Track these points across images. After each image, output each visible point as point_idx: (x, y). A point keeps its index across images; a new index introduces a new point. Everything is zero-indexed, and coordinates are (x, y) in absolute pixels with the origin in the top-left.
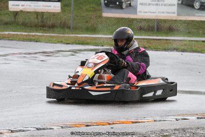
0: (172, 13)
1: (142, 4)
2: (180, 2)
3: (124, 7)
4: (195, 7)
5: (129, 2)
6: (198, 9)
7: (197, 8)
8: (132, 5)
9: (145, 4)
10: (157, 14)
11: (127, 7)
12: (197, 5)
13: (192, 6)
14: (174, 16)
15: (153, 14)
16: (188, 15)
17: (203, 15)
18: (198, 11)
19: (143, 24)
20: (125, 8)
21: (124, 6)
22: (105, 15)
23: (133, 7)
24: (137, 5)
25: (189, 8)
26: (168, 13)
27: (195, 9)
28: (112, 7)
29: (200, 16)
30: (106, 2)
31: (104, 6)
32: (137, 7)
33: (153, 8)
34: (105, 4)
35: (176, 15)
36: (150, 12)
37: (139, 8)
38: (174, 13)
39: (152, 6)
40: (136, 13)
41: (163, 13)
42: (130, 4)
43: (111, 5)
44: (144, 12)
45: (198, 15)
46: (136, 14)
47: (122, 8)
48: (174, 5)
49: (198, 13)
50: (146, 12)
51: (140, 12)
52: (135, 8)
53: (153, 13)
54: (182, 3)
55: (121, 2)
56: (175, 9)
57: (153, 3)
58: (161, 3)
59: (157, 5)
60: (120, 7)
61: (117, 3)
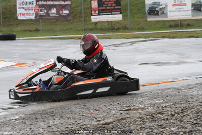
0: (188, 15)
1: (170, 11)
2: (193, 8)
8: (164, 12)
9: (172, 11)
10: (180, 17)
11: (161, 14)
13: (200, 10)
16: (198, 16)
19: (172, 24)
22: (149, 19)
24: (167, 12)
25: (199, 12)
26: (186, 15)
28: (152, 15)
30: (149, 12)
31: (148, 14)
33: (177, 13)
35: (191, 16)
36: (175, 16)
37: (169, 14)
40: (167, 17)
47: (158, 15)
48: (189, 10)
50: (173, 16)
51: (170, 16)
52: (166, 14)
53: (177, 16)
55: (158, 11)
56: (190, 13)
57: (177, 10)
58: (181, 10)
59: (179, 11)
60: (157, 14)
61: (156, 12)
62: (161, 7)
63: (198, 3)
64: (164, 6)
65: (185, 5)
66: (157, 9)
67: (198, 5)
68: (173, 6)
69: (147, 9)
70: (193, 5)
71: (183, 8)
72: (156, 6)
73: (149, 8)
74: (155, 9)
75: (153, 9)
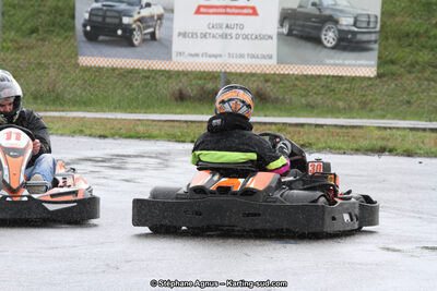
0: (264, 57)
1: (184, 35)
2: (285, 30)
3: (136, 43)
4: (325, 42)
5: (151, 30)
6: (333, 48)
7: (329, 45)
8: (157, 36)
9: (194, 35)
10: (225, 60)
11: (144, 40)
12: (329, 37)
13: (317, 41)
14: (270, 66)
15: (213, 59)
16: (306, 62)
17: (347, 62)
18: (332, 52)
20: (140, 45)
21: (137, 38)
22: (85, 61)
23: (160, 41)
24: (172, 36)
25: (309, 45)
26: (253, 56)
27: (325, 47)
28: (103, 42)
29: (336, 65)
30: (88, 28)
31: (84, 39)
32: (171, 42)
33: (213, 46)
34: (86, 33)
35: (274, 61)
36: (205, 55)
37: (178, 45)
38: (271, 57)
39: (210, 41)
40: (169, 56)
41: (242, 56)
42: (153, 35)
43: (101, 38)
44: (191, 55)
45: (331, 61)
46: (170, 58)
47: (132, 45)
48: (270, 37)
49: (332, 58)
50: (197, 55)
51: (180, 54)
52: (166, 46)
53: (215, 56)
54: (290, 34)
55: (128, 31)
56: (271, 47)
57: (214, 31)
58: (234, 32)
59: (224, 36)
60: (126, 40)
61: (119, 32)
62: (145, 12)
63: (310, 9)
64: (156, 10)
65: (254, 12)
66: (126, 20)
67: (308, 17)
68: (198, 12)
69: (82, 15)
70: (287, 17)
71: (242, 27)
72: (123, 6)
73: (93, 13)
74: (117, 21)
75: (108, 20)
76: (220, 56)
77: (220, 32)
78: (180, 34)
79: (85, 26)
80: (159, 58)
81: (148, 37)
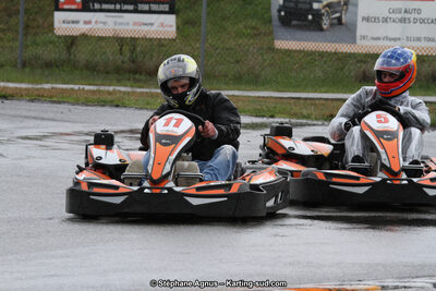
1: (367, 19)
3: (325, 27)
5: (338, 15)
8: (344, 21)
9: (376, 20)
10: (404, 43)
11: (332, 25)
15: (393, 42)
19: (369, 67)
20: (327, 30)
21: (326, 23)
22: (280, 44)
23: (346, 25)
24: (356, 21)
26: (430, 40)
28: (294, 26)
30: (283, 13)
31: (279, 24)
32: (355, 26)
34: (280, 16)
36: (387, 38)
37: (362, 29)
39: (391, 25)
41: (419, 39)
42: (339, 19)
43: (294, 22)
44: (373, 39)
46: (354, 42)
47: (322, 30)
50: (379, 39)
51: (364, 37)
52: (352, 30)
53: (395, 39)
55: (318, 15)
57: (394, 16)
58: (412, 16)
59: (403, 20)
60: (316, 26)
61: (310, 17)
66: (316, 6)
69: (277, 1)
71: (419, 11)
74: (308, 6)
75: (300, 6)
76: (399, 39)
77: (399, 16)
78: (363, 19)
79: (279, 11)
80: (346, 42)
81: (335, 21)
